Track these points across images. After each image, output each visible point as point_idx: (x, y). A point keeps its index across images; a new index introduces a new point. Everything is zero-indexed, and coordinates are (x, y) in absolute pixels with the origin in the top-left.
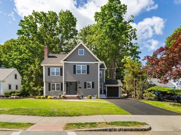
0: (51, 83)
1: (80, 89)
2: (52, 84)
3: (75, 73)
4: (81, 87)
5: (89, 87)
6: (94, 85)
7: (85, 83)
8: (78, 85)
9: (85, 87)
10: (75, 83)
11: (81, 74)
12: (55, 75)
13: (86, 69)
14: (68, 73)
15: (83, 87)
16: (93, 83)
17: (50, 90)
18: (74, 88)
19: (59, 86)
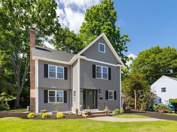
0: (49, 91)
1: (101, 100)
3: (94, 76)
4: (101, 97)
5: (111, 98)
6: (117, 95)
7: (107, 92)
8: (98, 94)
9: (107, 98)
10: (95, 92)
11: (102, 78)
12: (56, 78)
13: (108, 73)
14: (85, 75)
15: (104, 97)
16: (115, 92)
17: (46, 101)
18: (93, 99)
19: (62, 96)
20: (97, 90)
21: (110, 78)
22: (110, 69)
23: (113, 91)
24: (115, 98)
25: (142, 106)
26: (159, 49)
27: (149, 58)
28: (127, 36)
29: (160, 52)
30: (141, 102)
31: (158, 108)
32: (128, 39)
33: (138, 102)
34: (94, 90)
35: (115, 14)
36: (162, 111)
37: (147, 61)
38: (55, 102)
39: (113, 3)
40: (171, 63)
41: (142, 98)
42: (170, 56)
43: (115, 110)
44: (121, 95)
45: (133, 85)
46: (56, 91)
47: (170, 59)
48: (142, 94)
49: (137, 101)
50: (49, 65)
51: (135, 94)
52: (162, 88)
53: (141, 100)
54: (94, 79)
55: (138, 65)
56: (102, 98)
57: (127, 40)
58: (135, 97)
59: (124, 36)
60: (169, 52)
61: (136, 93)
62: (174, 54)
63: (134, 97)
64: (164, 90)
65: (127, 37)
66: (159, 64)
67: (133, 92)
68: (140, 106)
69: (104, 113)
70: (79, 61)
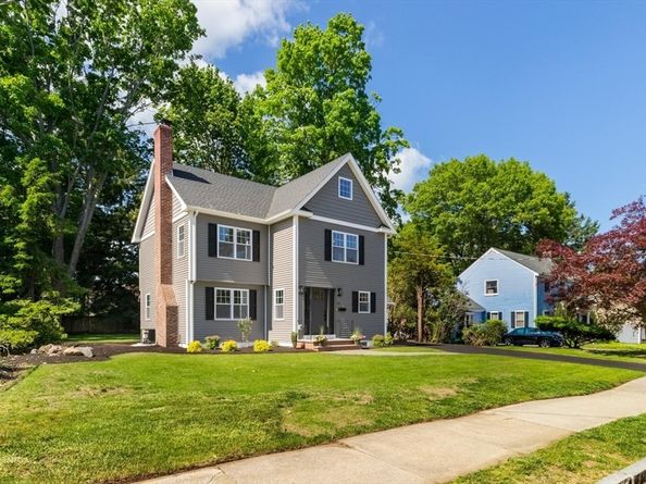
0: (216, 289)
1: (342, 313)
2: (218, 291)
3: (328, 257)
4: (343, 306)
5: (364, 308)
6: (376, 302)
7: (355, 294)
9: (355, 310)
10: (330, 294)
11: (345, 262)
12: (235, 258)
13: (357, 249)
14: (309, 254)
15: (349, 308)
16: (373, 295)
17: (209, 316)
18: (326, 312)
19: (245, 302)
20: (333, 291)
21: (362, 262)
22: (362, 239)
23: (369, 293)
24: (373, 310)
25: (436, 329)
26: (485, 164)
27: (460, 190)
28: (400, 134)
29: (490, 175)
30: (433, 319)
31: (471, 334)
32: (401, 139)
33: (426, 319)
34: (326, 290)
35: (366, 62)
36: (479, 340)
37: (453, 199)
38: (229, 316)
39: (363, 29)
40: (517, 208)
41: (435, 309)
42: (513, 188)
43: (374, 338)
44: (387, 301)
45: (414, 273)
46: (232, 290)
47: (513, 199)
48: (436, 298)
49: (424, 316)
50: (219, 226)
51: (419, 297)
52: (488, 283)
53: (432, 314)
54: (327, 263)
55: (429, 206)
56: (344, 310)
57: (399, 142)
58: (420, 306)
59: (393, 131)
60: (512, 177)
61: (422, 296)
62: (523, 183)
63: (415, 306)
64: (492, 286)
65: (401, 136)
66: (484, 210)
67: (415, 293)
68: (431, 330)
69: (353, 342)
70: (296, 221)
